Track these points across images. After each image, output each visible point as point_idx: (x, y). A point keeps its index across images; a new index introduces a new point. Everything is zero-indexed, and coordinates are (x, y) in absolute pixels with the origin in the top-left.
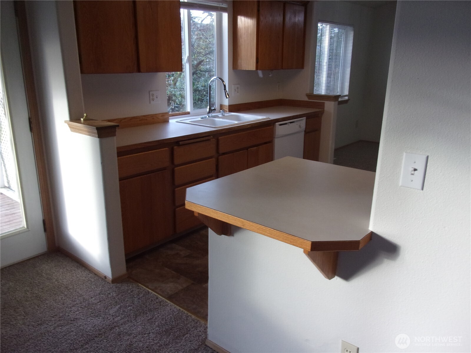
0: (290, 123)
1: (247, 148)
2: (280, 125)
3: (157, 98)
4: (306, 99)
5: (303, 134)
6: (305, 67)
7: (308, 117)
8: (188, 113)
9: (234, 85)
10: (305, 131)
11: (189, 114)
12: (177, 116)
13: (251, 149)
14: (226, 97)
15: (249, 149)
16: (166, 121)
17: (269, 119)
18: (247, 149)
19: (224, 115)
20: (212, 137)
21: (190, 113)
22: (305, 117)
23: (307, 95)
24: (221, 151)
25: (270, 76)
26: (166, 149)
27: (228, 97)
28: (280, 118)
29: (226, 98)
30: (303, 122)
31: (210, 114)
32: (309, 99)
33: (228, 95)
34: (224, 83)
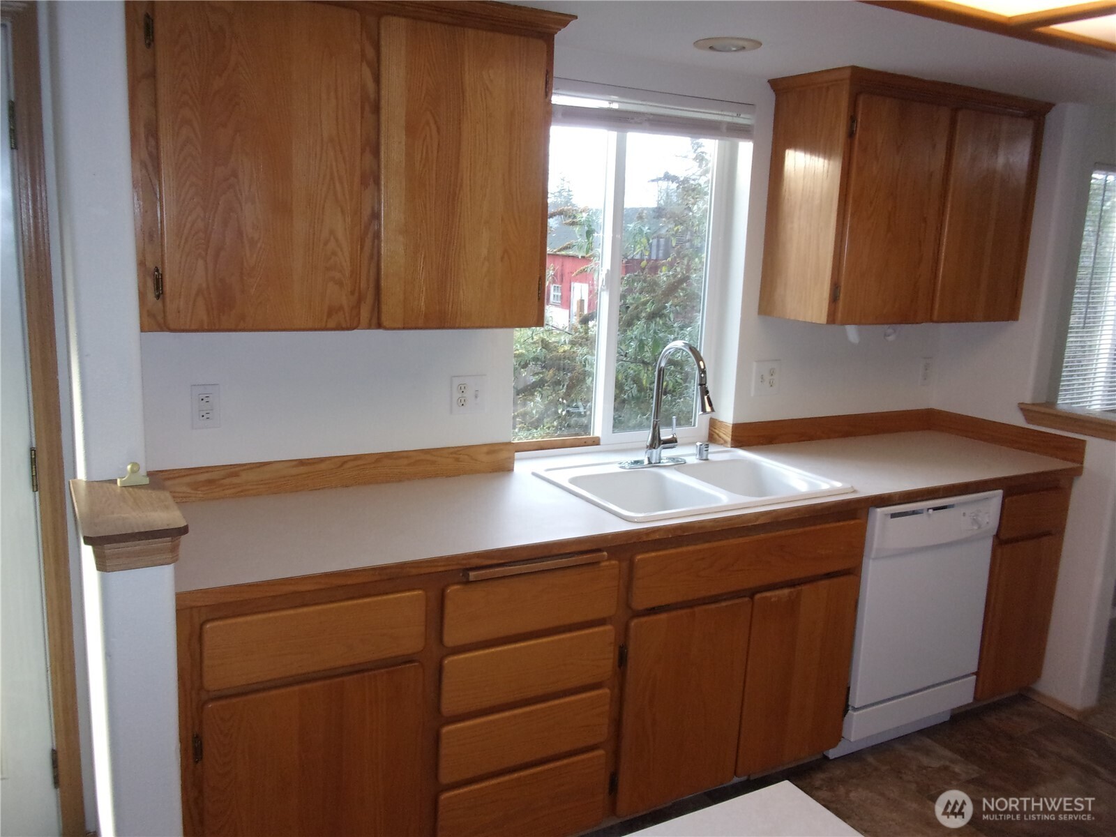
0: (935, 509)
1: (752, 593)
2: (894, 516)
3: (476, 397)
4: (1019, 420)
5: (988, 544)
6: (1020, 317)
7: (1012, 488)
8: (596, 442)
9: (756, 361)
10: (997, 536)
11: (598, 444)
12: (554, 448)
13: (768, 594)
14: (704, 409)
15: (758, 596)
16: (504, 468)
17: (855, 491)
18: (752, 596)
19: (707, 460)
20: (605, 553)
21: (602, 443)
22: (1000, 492)
23: (1023, 406)
24: (640, 603)
25: (891, 338)
26: (416, 593)
27: (708, 409)
28: (895, 494)
29: (701, 413)
30: (990, 507)
31: (654, 451)
32: (1028, 420)
33: (711, 405)
34: (701, 363)
